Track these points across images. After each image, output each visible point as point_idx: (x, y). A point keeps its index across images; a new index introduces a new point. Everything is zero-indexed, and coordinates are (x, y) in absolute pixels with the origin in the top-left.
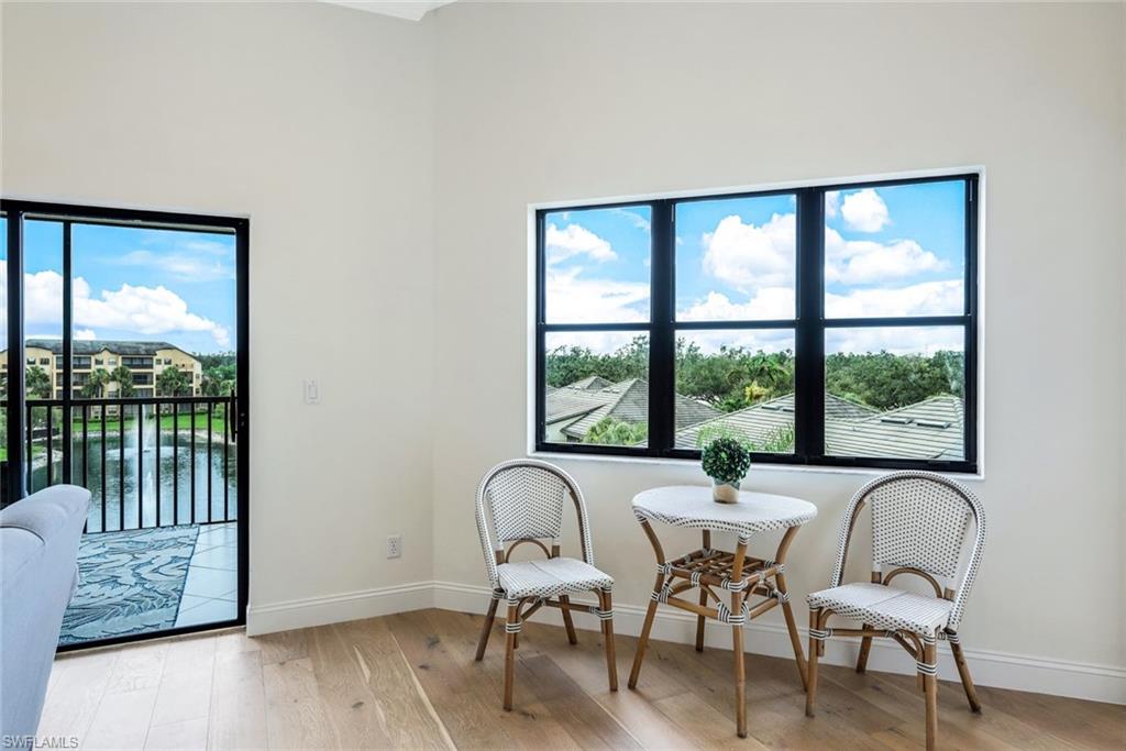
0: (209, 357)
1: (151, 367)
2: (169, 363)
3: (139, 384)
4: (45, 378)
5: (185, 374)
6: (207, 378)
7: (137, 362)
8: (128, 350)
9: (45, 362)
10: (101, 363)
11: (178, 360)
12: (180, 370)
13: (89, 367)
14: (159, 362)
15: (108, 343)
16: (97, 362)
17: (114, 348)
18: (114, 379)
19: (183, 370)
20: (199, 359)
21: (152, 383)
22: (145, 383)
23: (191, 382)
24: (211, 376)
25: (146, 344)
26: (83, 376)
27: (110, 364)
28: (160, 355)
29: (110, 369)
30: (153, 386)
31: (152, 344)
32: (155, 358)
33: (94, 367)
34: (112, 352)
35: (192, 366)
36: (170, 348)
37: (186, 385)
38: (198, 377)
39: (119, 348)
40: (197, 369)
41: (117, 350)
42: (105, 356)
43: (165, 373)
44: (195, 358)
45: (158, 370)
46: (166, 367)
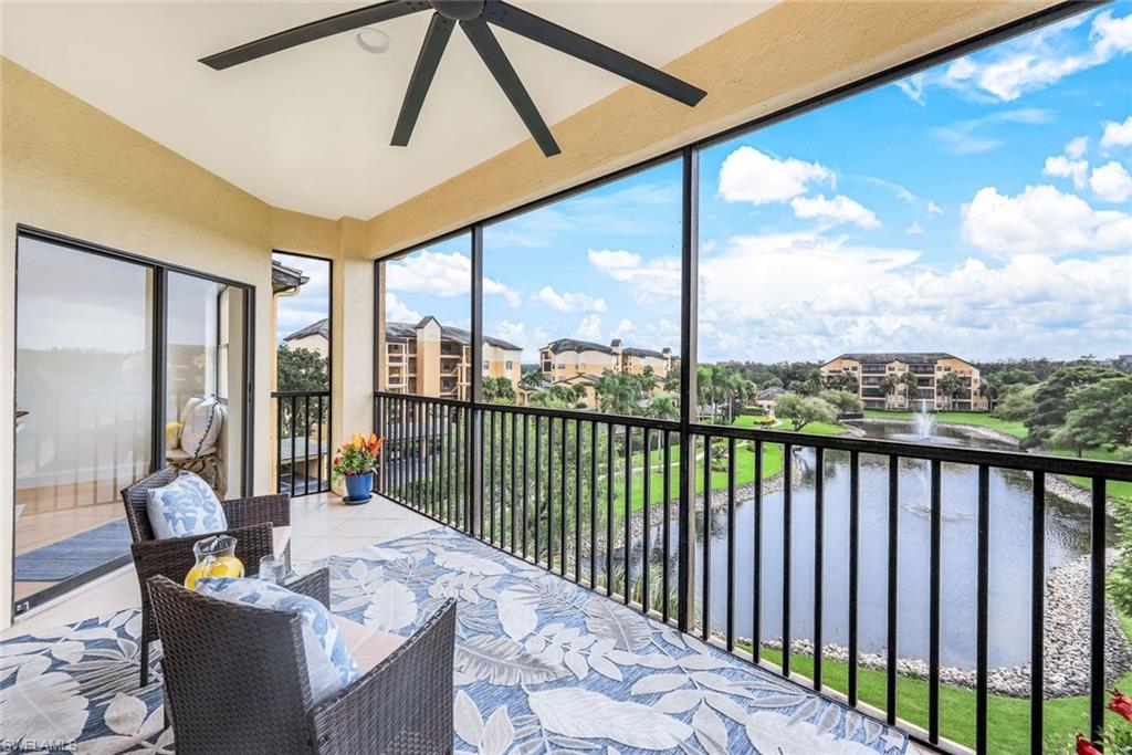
0: (987, 365)
1: (933, 373)
2: (949, 369)
3: (923, 385)
4: (855, 380)
5: (964, 379)
6: (985, 382)
7: (921, 369)
8: (914, 361)
9: (855, 369)
10: (893, 369)
11: (956, 367)
12: (959, 376)
13: (884, 372)
14: (939, 369)
15: (898, 355)
16: (890, 369)
17: (903, 359)
18: (902, 381)
19: (962, 375)
20: (978, 366)
21: (933, 385)
22: (927, 385)
23: (970, 385)
24: (988, 380)
25: (929, 355)
26: (880, 378)
27: (900, 370)
28: (941, 363)
29: (900, 374)
30: (935, 388)
31: (933, 355)
32: (936, 366)
33: (888, 373)
34: (901, 362)
35: (970, 372)
36: (950, 357)
37: (964, 388)
38: (976, 382)
39: (907, 358)
40: (976, 374)
41: (906, 359)
42: (896, 364)
43: (945, 377)
44: (973, 365)
45: (939, 375)
46: (947, 372)
